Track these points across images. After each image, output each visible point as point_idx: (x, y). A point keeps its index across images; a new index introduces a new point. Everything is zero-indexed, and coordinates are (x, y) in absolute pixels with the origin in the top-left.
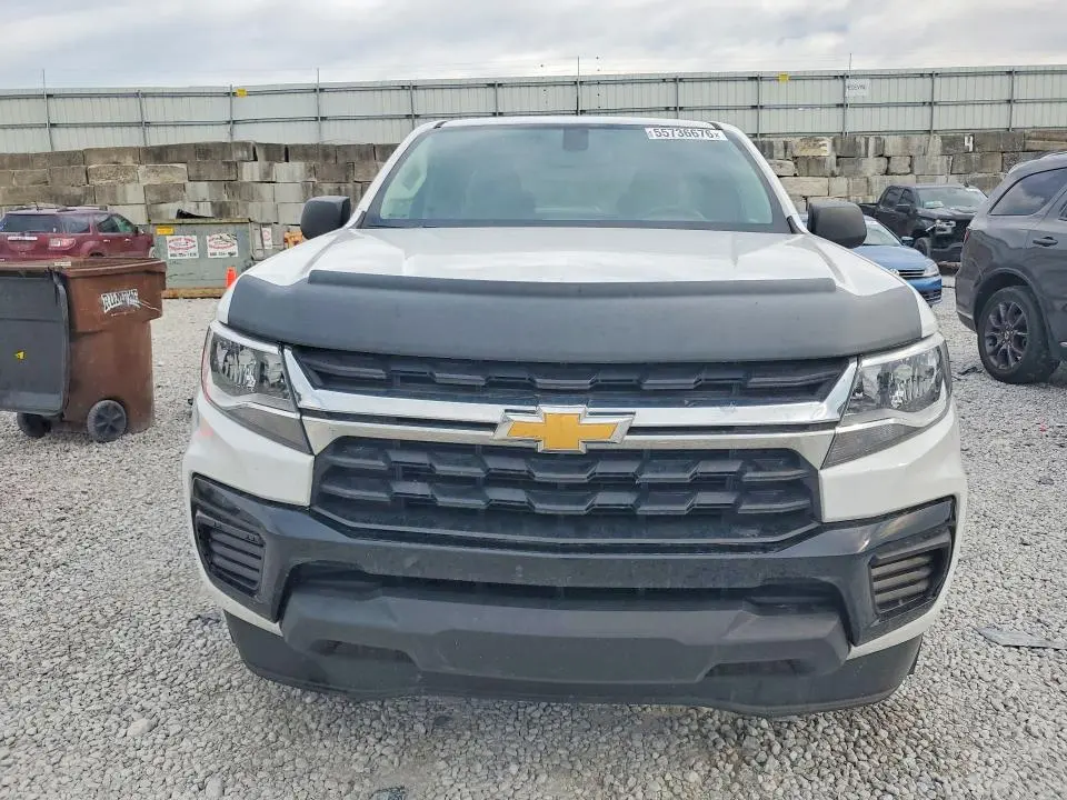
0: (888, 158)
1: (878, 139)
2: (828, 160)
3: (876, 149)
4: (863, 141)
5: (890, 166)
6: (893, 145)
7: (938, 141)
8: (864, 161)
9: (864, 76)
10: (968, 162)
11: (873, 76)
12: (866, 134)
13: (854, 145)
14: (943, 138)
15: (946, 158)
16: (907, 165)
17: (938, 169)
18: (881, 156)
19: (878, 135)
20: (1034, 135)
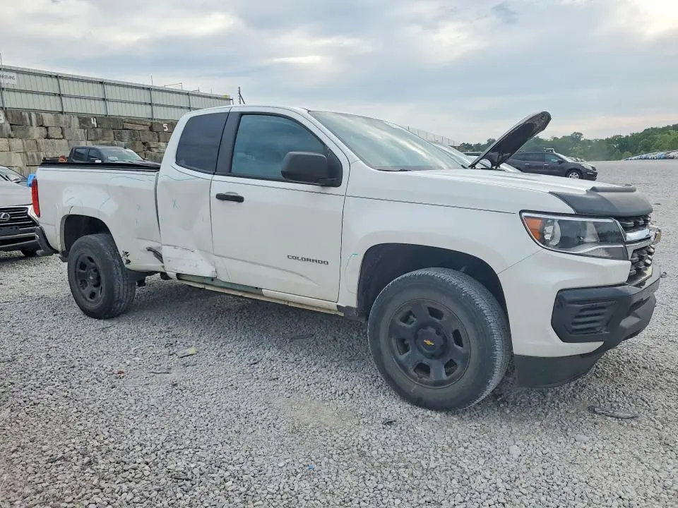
0: (47, 128)
1: (37, 114)
2: (4, 126)
3: (38, 122)
4: (27, 115)
5: (49, 133)
6: (48, 119)
7: (77, 120)
8: (31, 129)
9: (11, 70)
10: (96, 133)
11: (18, 72)
12: (29, 111)
13: (22, 118)
14: (79, 118)
15: (83, 130)
16: (60, 133)
17: (80, 137)
18: (41, 126)
19: (38, 112)
20: (127, 120)
